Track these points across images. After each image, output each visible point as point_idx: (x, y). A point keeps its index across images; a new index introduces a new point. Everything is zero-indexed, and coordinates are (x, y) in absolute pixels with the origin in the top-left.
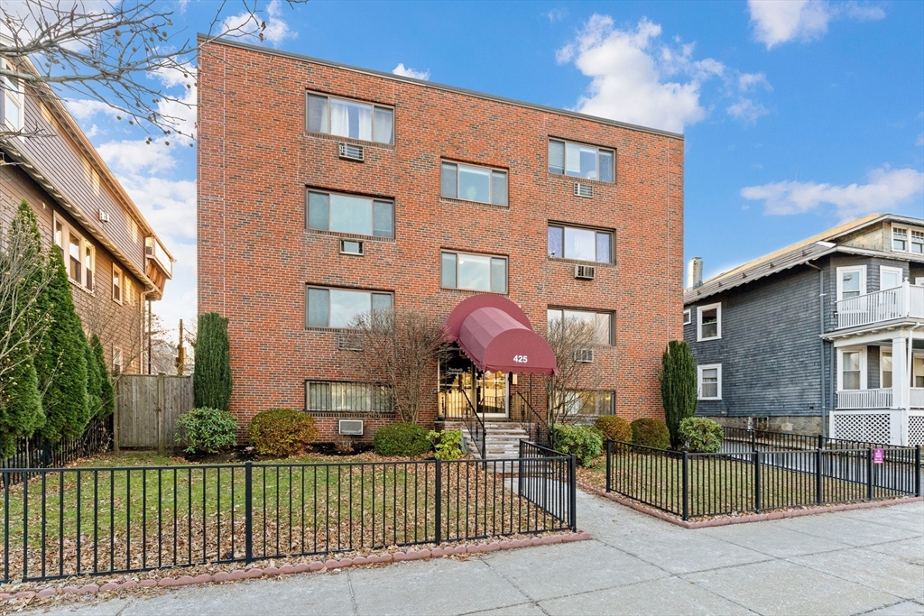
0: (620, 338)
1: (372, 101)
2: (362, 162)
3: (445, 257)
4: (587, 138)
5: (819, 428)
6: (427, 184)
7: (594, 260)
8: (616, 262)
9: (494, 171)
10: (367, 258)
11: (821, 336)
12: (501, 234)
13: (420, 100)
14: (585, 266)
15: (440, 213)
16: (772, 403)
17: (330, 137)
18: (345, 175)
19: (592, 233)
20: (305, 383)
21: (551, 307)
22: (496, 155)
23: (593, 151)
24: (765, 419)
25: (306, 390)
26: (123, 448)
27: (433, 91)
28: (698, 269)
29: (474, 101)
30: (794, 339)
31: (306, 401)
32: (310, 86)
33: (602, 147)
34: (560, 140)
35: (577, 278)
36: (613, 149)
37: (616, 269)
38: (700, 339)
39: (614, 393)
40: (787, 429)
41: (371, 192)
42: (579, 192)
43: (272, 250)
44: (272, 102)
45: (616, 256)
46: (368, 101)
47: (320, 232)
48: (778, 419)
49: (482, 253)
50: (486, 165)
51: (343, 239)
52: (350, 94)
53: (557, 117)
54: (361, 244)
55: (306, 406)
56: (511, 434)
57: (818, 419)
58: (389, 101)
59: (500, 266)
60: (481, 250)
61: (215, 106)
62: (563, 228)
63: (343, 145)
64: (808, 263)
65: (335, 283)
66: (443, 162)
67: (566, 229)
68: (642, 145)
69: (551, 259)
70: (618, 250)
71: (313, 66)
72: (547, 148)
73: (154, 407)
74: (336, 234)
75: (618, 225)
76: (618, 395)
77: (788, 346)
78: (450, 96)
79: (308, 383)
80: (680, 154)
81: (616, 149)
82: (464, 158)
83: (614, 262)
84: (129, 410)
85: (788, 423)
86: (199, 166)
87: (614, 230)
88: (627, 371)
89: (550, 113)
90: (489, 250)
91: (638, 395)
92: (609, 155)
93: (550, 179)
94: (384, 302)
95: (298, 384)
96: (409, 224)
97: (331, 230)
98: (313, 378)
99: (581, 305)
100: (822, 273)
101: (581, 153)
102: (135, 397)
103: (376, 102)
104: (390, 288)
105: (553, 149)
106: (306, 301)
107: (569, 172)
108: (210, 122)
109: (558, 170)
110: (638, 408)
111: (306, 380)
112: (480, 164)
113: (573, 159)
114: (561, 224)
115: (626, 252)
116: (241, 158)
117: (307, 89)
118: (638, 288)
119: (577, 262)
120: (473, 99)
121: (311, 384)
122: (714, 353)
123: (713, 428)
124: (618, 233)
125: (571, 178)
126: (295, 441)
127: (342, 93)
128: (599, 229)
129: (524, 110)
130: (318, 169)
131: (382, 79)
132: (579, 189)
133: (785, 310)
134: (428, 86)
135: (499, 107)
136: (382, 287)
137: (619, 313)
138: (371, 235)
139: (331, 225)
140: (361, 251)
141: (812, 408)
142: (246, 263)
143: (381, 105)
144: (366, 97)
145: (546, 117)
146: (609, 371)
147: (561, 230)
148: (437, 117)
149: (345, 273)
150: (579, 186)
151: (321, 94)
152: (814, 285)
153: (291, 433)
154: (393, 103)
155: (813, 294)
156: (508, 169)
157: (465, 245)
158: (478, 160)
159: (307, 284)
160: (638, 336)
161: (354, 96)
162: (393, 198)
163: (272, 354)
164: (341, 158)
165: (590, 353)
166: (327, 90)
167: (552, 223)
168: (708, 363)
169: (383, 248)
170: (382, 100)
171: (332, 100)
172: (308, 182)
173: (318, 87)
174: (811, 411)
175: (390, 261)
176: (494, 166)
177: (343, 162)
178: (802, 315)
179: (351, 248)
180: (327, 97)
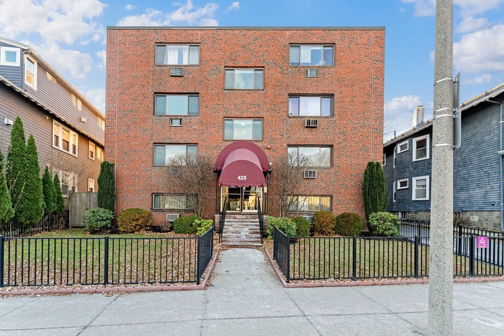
0: (335, 162)
1: (188, 43)
2: (182, 76)
3: (226, 122)
4: (315, 40)
5: (498, 220)
6: (216, 83)
7: (319, 115)
8: (334, 114)
9: (255, 70)
10: (184, 127)
11: (499, 152)
12: (259, 106)
13: (214, 38)
14: (311, 119)
15: (224, 98)
16: (464, 201)
17: (166, 66)
18: (174, 85)
19: (319, 98)
20: (152, 195)
21: (289, 146)
22: (257, 60)
23: (320, 48)
24: (459, 213)
25: (152, 198)
26: (73, 227)
27: (221, 31)
28: (420, 113)
29: (244, 32)
30: (480, 156)
31: (152, 204)
32: (158, 41)
33: (325, 45)
34: (297, 45)
35: (306, 127)
36: (332, 45)
37: (334, 119)
38: (414, 159)
39: (331, 197)
40: (474, 220)
41: (186, 91)
42: (309, 74)
43: (138, 128)
44: (139, 53)
45: (334, 111)
46: (186, 43)
47: (160, 116)
48: (468, 213)
49: (248, 118)
50: (250, 67)
51: (172, 118)
52: (177, 42)
53: (295, 31)
54: (181, 120)
55: (152, 207)
56: (252, 222)
57: (497, 213)
58: (197, 41)
59: (258, 124)
60: (247, 116)
61: (114, 60)
62: (299, 97)
63: (172, 69)
64: (488, 100)
65: (168, 142)
66: (226, 70)
67: (301, 98)
68: (353, 38)
69: (289, 117)
70: (335, 107)
71: (159, 31)
72: (288, 51)
73: (85, 208)
74: (168, 116)
75: (336, 91)
76: (334, 198)
77: (475, 161)
78: (231, 32)
79: (154, 195)
80: (382, 40)
81: (335, 44)
82: (238, 65)
83: (333, 115)
84: (75, 209)
85: (475, 216)
86: (106, 90)
87: (333, 95)
88: (340, 183)
89: (291, 30)
90: (252, 115)
91: (348, 198)
92: (331, 48)
93: (290, 70)
94: (193, 150)
95: (149, 195)
96: (207, 106)
97: (167, 114)
98: (156, 192)
99: (310, 143)
100: (501, 106)
101: (312, 50)
102: (78, 203)
103: (190, 43)
104: (195, 142)
105: (293, 51)
106: (153, 152)
107: (302, 63)
108: (111, 68)
109: (296, 63)
110: (348, 206)
111: (153, 193)
112: (247, 67)
113: (305, 55)
114: (297, 96)
115: (341, 107)
116: (125, 83)
117: (156, 43)
118: (349, 130)
119: (306, 117)
120: (243, 31)
121: (155, 195)
122: (424, 169)
123: (390, 219)
124: (335, 96)
125: (304, 67)
126: (137, 225)
127: (173, 42)
128: (323, 95)
129: (274, 31)
130: (160, 84)
131: (193, 30)
132: (309, 73)
133: (474, 135)
134: (218, 29)
135: (259, 33)
136: (191, 142)
137: (335, 146)
138: (187, 115)
139: (167, 111)
140: (181, 124)
141: (493, 205)
142: (126, 135)
143: (192, 44)
144: (185, 42)
145: (288, 33)
146: (328, 183)
147: (298, 99)
148: (223, 45)
149: (173, 136)
150: (309, 71)
151: (162, 44)
152: (496, 116)
153: (134, 221)
154: (199, 42)
155: (494, 122)
156: (264, 67)
157: (237, 114)
158: (246, 65)
159: (154, 143)
160: (349, 160)
161: (179, 42)
162: (198, 93)
163: (137, 180)
164: (172, 76)
165: (314, 172)
166: (166, 42)
167: (291, 95)
168: (420, 176)
169: (193, 121)
170: (193, 42)
171: (169, 47)
172: (155, 91)
173: (161, 41)
174: (492, 207)
175: (196, 127)
176: (255, 67)
177: (173, 78)
178: (486, 138)
179: (176, 123)
180: (165, 46)
